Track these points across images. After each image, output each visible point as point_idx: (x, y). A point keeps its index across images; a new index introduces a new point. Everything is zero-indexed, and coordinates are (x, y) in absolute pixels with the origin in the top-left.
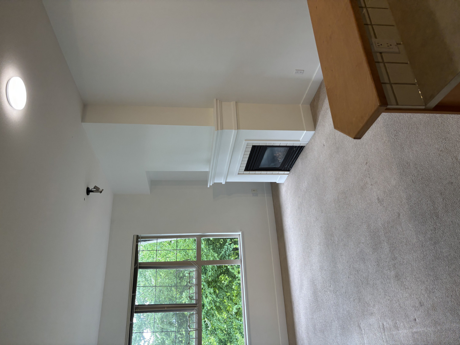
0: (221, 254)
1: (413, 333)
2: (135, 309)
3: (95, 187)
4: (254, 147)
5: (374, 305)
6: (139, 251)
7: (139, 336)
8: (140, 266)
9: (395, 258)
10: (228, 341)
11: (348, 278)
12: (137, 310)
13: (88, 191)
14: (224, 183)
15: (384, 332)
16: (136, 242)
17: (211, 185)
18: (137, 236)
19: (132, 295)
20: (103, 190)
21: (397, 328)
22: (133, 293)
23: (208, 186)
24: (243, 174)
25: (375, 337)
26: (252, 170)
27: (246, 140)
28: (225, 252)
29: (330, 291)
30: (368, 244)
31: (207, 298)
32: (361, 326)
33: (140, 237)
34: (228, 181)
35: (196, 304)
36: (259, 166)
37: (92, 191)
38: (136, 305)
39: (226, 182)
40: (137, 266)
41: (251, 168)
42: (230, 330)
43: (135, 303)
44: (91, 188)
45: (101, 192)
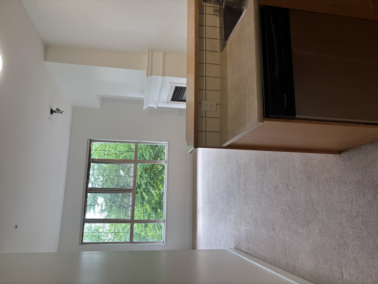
0: (156, 150)
1: (247, 230)
2: (88, 190)
3: (57, 109)
4: (177, 88)
5: (234, 209)
6: (92, 150)
7: (94, 202)
8: (92, 161)
9: (245, 185)
10: (158, 208)
11: (224, 188)
12: (90, 191)
13: (52, 112)
14: (156, 107)
15: (236, 226)
16: (90, 144)
17: (146, 108)
18: (91, 140)
19: (87, 181)
20: (63, 111)
21: (241, 225)
22: (87, 180)
23: (144, 109)
24: (170, 103)
25: (232, 227)
26: (177, 100)
27: (170, 83)
28: (159, 149)
29: (216, 193)
30: (236, 172)
31: (143, 180)
32: (227, 218)
33: (92, 140)
34: (158, 106)
35: (132, 189)
36: (182, 99)
37: (55, 112)
38: (89, 188)
39: (157, 107)
40: (90, 161)
41: (176, 100)
42: (160, 202)
43: (88, 187)
44: (54, 109)
45: (62, 113)
